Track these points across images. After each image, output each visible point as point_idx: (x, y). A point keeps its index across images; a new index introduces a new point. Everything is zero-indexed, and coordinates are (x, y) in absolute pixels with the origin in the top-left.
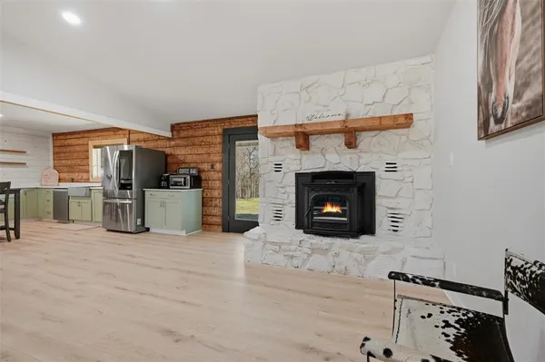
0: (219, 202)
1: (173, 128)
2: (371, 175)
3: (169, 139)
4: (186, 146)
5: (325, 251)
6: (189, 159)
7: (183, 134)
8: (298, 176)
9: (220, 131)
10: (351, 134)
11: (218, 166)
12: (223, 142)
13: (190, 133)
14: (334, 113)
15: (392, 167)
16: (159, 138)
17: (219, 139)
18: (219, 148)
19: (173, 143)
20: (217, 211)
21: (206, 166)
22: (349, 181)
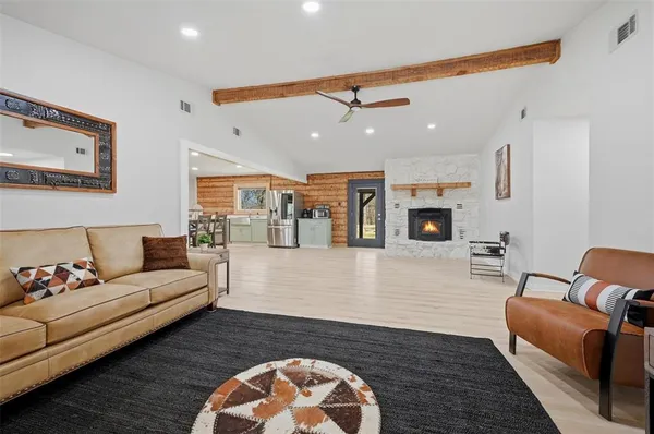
0: (345, 228)
1: (309, 177)
2: (450, 210)
3: (305, 185)
4: (319, 190)
5: (430, 247)
6: (322, 198)
7: (316, 182)
8: (409, 210)
9: (346, 180)
10: (440, 190)
11: (344, 204)
12: (348, 189)
13: (322, 181)
14: (432, 179)
15: (460, 206)
16: (297, 183)
17: (344, 186)
18: (345, 192)
19: (308, 188)
20: (344, 233)
21: (335, 204)
22: (438, 214)
